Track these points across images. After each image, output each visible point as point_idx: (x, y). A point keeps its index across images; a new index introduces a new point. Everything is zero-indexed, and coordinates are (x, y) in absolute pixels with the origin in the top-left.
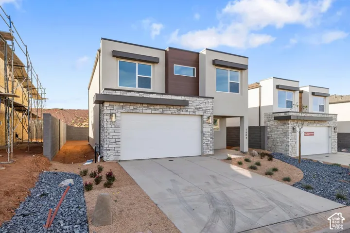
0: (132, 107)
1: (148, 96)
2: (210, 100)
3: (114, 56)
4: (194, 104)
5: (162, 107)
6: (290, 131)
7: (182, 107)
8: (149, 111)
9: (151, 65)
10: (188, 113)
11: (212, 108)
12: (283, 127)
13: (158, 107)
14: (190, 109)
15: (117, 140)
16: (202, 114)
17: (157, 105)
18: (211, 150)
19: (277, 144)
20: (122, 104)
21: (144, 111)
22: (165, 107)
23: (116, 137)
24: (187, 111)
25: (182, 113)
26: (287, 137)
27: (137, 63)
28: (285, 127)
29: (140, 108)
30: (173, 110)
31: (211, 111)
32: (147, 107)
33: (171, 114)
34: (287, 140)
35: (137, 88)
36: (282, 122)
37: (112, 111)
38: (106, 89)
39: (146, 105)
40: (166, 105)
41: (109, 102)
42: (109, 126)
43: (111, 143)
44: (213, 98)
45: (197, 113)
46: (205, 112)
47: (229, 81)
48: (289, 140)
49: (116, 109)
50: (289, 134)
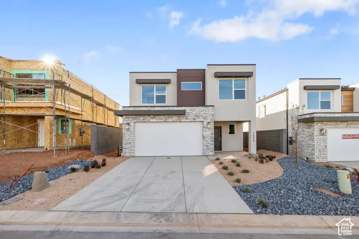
0: (141, 118)
1: (154, 109)
2: (210, 108)
3: (137, 83)
4: (194, 113)
5: (165, 116)
6: (315, 134)
7: (182, 116)
8: (155, 120)
9: (166, 85)
11: (213, 115)
12: (308, 130)
13: (162, 117)
14: (191, 118)
15: (131, 142)
16: (202, 120)
17: (161, 115)
18: (211, 151)
19: (303, 148)
20: (134, 116)
21: (151, 120)
22: (168, 116)
23: (130, 140)
24: (187, 119)
25: (183, 120)
26: (313, 140)
27: (155, 85)
28: (311, 130)
29: (148, 118)
30: (175, 118)
31: (212, 117)
32: (153, 118)
33: (173, 122)
34: (313, 143)
35: (155, 104)
36: (307, 124)
37: (128, 122)
38: (123, 107)
39: (152, 116)
41: (126, 115)
42: (126, 132)
43: (127, 144)
44: (213, 106)
45: (197, 120)
46: (205, 118)
47: (233, 89)
48: (315, 144)
49: (131, 120)
50: (315, 138)
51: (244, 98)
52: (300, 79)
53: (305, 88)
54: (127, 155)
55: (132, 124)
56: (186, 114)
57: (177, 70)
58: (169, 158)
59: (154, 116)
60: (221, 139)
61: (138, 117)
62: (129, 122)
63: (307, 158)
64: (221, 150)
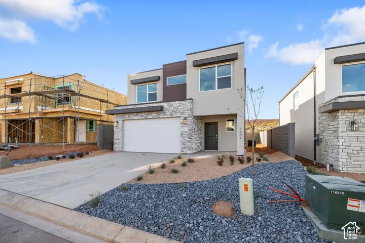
0: (127, 116)
2: (188, 102)
4: (172, 108)
5: (146, 113)
6: (340, 129)
7: (161, 112)
8: (137, 118)
9: (157, 83)
10: (166, 116)
11: (190, 109)
13: (143, 114)
14: (168, 114)
16: (179, 115)
17: (142, 112)
18: (188, 149)
19: (328, 150)
20: (122, 115)
21: (134, 118)
22: (148, 113)
24: (165, 115)
25: (161, 117)
27: (148, 84)
29: (132, 116)
30: (154, 115)
31: (190, 111)
32: (136, 115)
33: (152, 118)
34: (338, 143)
35: (147, 102)
40: (149, 112)
41: (116, 114)
42: (116, 129)
43: (117, 140)
44: (192, 99)
45: (174, 116)
46: (182, 113)
47: (217, 78)
48: (340, 144)
49: (119, 118)
50: (340, 135)
51: (230, 87)
52: (326, 49)
53: (338, 61)
54: (117, 150)
55: (120, 122)
56: (164, 110)
57: (164, 66)
58: (144, 154)
59: (137, 114)
60: (217, 137)
61: (125, 115)
62: (118, 120)
63: (331, 166)
64: (217, 149)
